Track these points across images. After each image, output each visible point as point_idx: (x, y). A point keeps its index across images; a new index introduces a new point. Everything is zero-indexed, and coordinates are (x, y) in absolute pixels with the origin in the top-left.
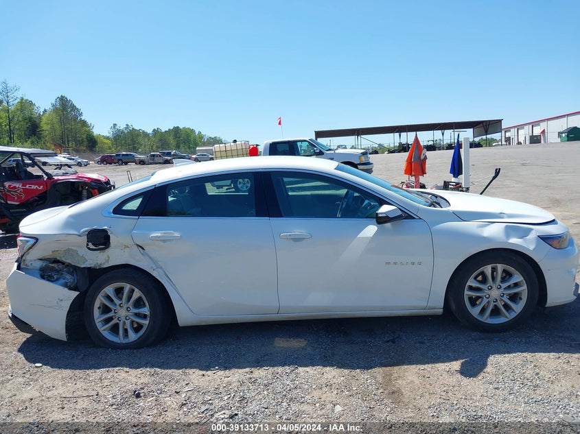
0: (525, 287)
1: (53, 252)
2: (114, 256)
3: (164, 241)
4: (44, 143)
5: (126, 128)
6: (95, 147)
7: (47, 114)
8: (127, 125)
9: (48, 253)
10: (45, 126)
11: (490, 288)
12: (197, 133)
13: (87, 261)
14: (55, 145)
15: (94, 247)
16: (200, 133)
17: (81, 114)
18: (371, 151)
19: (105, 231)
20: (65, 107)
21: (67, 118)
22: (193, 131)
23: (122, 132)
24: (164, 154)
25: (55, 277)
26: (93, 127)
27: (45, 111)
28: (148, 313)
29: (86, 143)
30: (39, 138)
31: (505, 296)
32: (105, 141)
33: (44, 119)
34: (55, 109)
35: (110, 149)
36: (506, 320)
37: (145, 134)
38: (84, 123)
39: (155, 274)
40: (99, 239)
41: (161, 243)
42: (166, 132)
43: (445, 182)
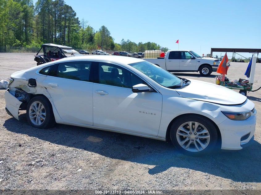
0: (209, 137)
1: (20, 85)
2: (38, 90)
3: (53, 87)
4: (94, 45)
5: (127, 41)
6: (113, 48)
7: (97, 33)
8: (128, 40)
9: (18, 86)
10: (96, 38)
11: (195, 134)
12: (158, 45)
13: (30, 91)
14: (98, 46)
15: (31, 86)
16: (159, 45)
17: (110, 34)
18: (239, 61)
19: (35, 80)
20: (104, 30)
21: (104, 35)
22: (156, 44)
23: (126, 43)
24: (139, 54)
25: (20, 95)
26: (114, 40)
27: (97, 32)
28: (45, 115)
29: (110, 46)
30: (93, 43)
31: (198, 139)
32: (118, 46)
33: (96, 35)
34: (100, 31)
35: (120, 50)
36: (197, 151)
37: (135, 45)
38: (111, 38)
39: (50, 100)
40: (33, 82)
41: (51, 88)
42: (144, 44)
43: (240, 79)
